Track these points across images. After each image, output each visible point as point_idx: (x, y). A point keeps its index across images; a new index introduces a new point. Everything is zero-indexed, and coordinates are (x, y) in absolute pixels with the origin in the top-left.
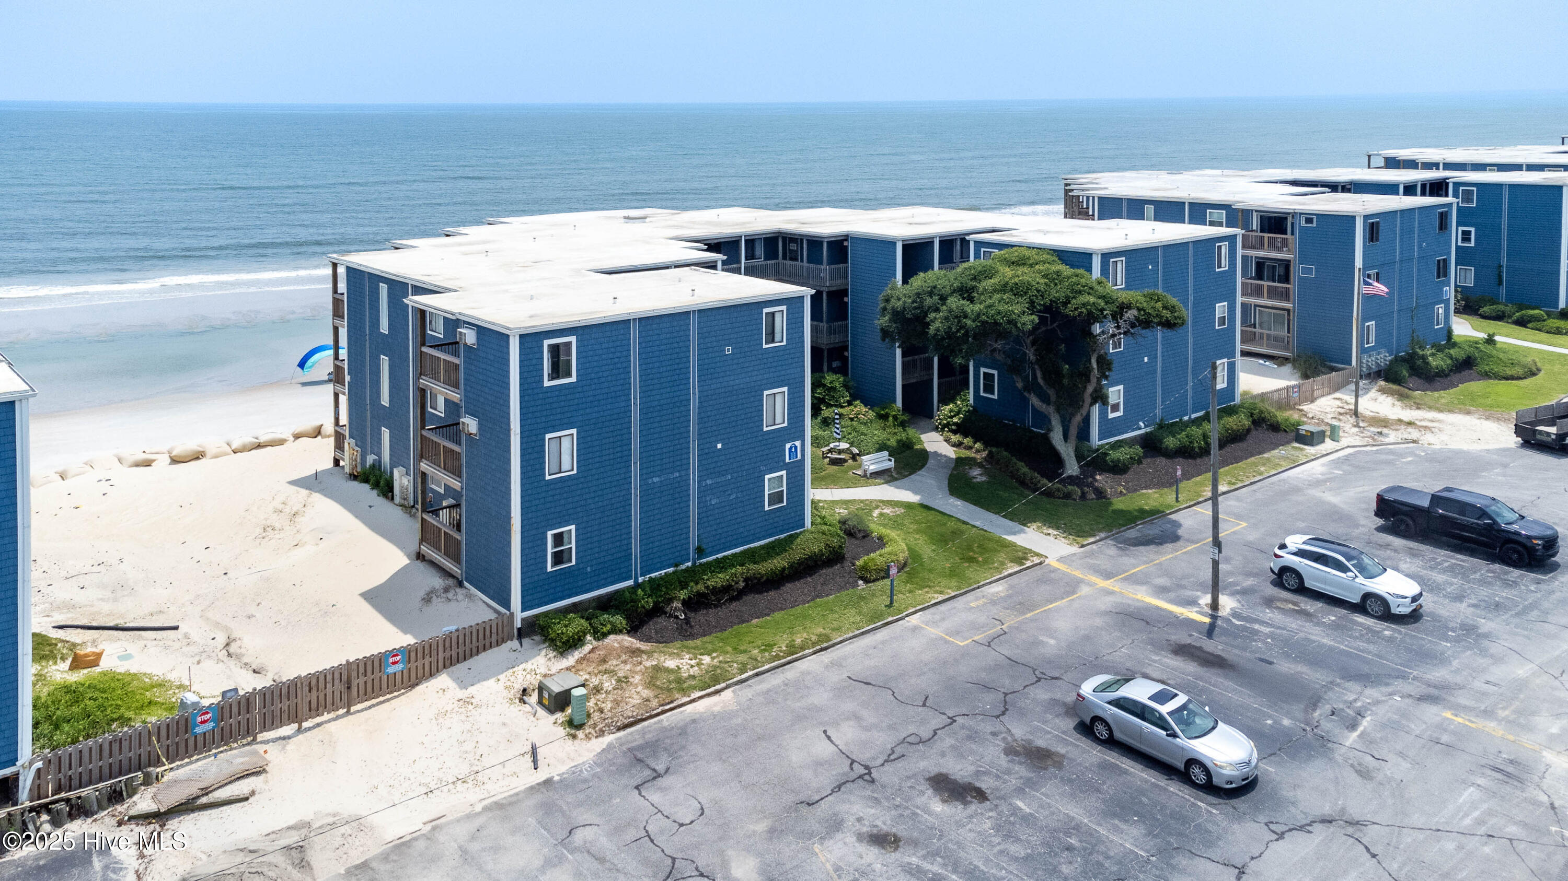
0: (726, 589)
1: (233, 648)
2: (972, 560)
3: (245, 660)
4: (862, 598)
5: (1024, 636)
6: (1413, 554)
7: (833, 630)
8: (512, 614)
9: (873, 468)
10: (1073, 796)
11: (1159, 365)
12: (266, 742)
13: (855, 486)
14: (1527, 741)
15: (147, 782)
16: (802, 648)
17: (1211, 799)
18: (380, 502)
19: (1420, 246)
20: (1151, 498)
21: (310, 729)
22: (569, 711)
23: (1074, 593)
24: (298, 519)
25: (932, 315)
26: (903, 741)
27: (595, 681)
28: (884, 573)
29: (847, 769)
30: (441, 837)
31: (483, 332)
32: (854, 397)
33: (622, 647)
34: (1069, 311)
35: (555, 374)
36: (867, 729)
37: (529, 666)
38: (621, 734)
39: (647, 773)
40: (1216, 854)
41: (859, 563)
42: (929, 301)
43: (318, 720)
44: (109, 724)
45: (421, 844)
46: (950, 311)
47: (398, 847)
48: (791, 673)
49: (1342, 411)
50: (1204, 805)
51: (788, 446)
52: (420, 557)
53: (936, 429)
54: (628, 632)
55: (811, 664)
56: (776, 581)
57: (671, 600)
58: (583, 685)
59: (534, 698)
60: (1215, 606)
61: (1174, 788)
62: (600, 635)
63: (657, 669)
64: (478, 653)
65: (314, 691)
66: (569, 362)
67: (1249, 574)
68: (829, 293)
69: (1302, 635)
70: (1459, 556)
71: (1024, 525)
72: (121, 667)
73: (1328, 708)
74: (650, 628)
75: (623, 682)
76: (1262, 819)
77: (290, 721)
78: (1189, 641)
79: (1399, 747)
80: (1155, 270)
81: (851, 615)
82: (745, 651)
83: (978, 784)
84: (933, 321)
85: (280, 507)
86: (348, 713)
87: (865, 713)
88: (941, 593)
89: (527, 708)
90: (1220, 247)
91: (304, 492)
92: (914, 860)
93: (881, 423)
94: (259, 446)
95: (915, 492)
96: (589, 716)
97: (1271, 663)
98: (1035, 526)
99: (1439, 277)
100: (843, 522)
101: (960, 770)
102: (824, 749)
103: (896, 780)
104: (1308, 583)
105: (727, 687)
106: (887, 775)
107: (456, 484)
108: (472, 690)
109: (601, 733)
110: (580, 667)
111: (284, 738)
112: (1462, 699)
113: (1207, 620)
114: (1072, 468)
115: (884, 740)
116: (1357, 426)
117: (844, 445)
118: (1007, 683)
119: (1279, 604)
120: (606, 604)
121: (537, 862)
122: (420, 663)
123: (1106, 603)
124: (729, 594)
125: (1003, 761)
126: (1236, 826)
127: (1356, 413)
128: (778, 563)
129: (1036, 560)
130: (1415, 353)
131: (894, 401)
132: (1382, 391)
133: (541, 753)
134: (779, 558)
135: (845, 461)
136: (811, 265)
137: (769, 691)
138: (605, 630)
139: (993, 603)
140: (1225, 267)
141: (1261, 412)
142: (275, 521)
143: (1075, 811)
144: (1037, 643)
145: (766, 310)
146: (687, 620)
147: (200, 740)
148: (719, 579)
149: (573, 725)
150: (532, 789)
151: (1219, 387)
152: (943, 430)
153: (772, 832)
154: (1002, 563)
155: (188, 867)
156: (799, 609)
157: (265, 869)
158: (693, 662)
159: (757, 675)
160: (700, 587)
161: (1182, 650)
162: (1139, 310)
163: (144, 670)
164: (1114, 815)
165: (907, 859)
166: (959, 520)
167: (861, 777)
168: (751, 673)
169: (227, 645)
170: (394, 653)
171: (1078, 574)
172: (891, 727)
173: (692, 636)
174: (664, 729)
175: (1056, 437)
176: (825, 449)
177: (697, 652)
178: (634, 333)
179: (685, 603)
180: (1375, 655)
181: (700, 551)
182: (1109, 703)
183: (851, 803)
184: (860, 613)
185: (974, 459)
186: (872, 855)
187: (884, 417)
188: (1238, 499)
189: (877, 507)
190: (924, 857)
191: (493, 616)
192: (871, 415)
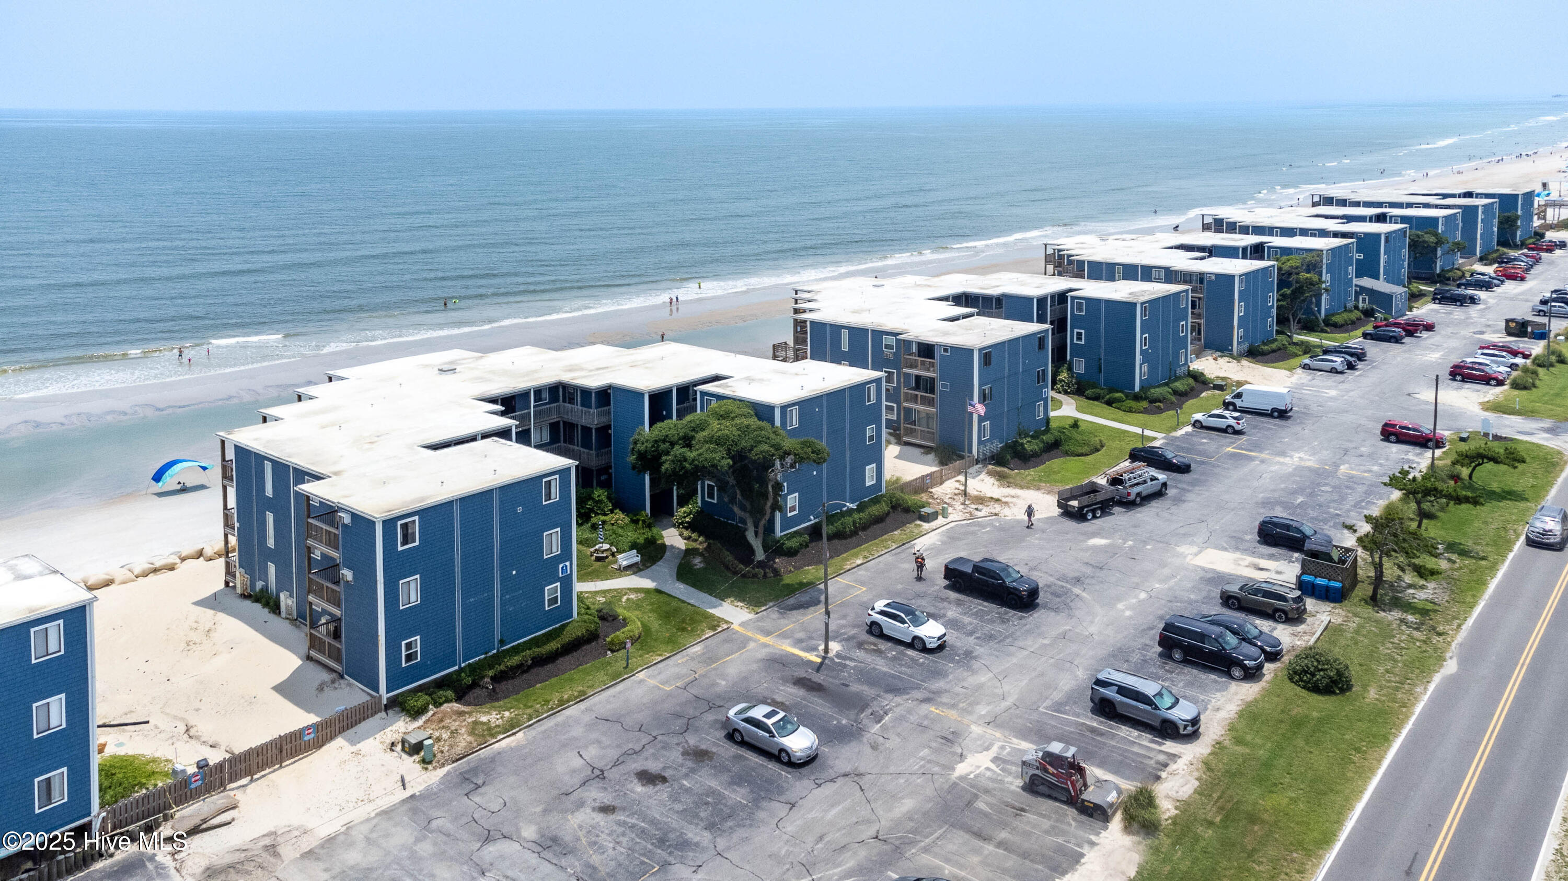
0: (520, 666)
1: (192, 732)
2: (683, 630)
3: (203, 739)
4: (609, 663)
5: (707, 680)
6: (959, 603)
7: (588, 687)
8: (380, 696)
9: (625, 563)
10: (715, 775)
11: (825, 476)
12: (233, 789)
13: (612, 577)
14: (965, 721)
15: (166, 818)
16: (568, 701)
17: (790, 769)
18: (272, 617)
19: (1024, 363)
20: (811, 572)
21: (258, 779)
22: (422, 754)
23: (745, 647)
24: (212, 634)
25: (664, 458)
26: (625, 753)
27: (437, 734)
28: (622, 646)
29: (590, 773)
30: (353, 833)
31: (355, 516)
32: (615, 506)
33: (452, 711)
34: (753, 456)
35: (405, 542)
36: (603, 748)
37: (394, 728)
38: (455, 764)
39: (472, 786)
40: (782, 798)
41: (608, 639)
42: (663, 446)
43: (263, 773)
44: (133, 788)
45: (342, 838)
46: (676, 456)
47: (328, 840)
48: (560, 718)
49: (957, 491)
50: (785, 774)
51: (561, 566)
52: (309, 658)
53: (674, 526)
54: (456, 701)
55: (573, 711)
56: (552, 657)
57: (483, 677)
58: (430, 738)
59: (399, 747)
60: (826, 650)
61: (772, 766)
62: (438, 704)
63: (475, 723)
64: (360, 722)
65: (260, 757)
66: (414, 533)
67: (854, 626)
68: (596, 429)
69: (872, 666)
70: (985, 604)
71: (723, 600)
72: (121, 752)
73: (870, 711)
74: (471, 696)
75: (454, 733)
76: (813, 778)
77: (246, 775)
78: (804, 675)
79: (899, 730)
80: (821, 411)
81: (601, 676)
82: (531, 707)
83: (663, 774)
84: (664, 462)
85: (195, 625)
86: (281, 767)
87: (604, 739)
88: (660, 655)
89: (395, 754)
90: (869, 388)
91: (210, 612)
92: (622, 818)
93: (633, 526)
94: (155, 571)
95: (653, 580)
96: (435, 756)
97: (847, 686)
98: (729, 600)
99: (1038, 382)
100: (599, 611)
101: (654, 767)
102: (577, 762)
103: (618, 776)
104: (886, 631)
105: (520, 730)
106: (612, 774)
107: (337, 612)
108: (359, 746)
109: (443, 765)
110: (426, 726)
111: (243, 786)
112: (945, 699)
113: (819, 660)
114: (760, 555)
115: (613, 754)
116: (963, 504)
117: (606, 546)
118: (691, 712)
119: (866, 646)
120: (440, 684)
121: (412, 840)
122: (324, 732)
123: (763, 653)
124: (522, 669)
125: (680, 759)
126: (798, 783)
127: (965, 493)
128: (554, 645)
129: (725, 626)
130: (1017, 441)
131: (645, 509)
132: (990, 473)
133: (407, 779)
134: (554, 642)
135: (607, 557)
136: (584, 409)
137: (545, 731)
138: (441, 701)
139: (693, 659)
140: (873, 400)
141: (898, 499)
142: (195, 637)
143: (714, 784)
144: (714, 684)
145: (544, 480)
146: (494, 690)
147: (194, 791)
148: (515, 660)
149: (425, 762)
150: (404, 801)
151: (868, 484)
152: (678, 527)
153: (546, 811)
154: (703, 631)
155: (208, 863)
156: (567, 675)
157: (255, 858)
158: (498, 716)
159: (539, 721)
160: (502, 667)
161: (800, 682)
162: (795, 455)
163: (141, 752)
164: (735, 784)
165: (619, 818)
166: (679, 600)
167: (598, 776)
168: (534, 720)
169: (187, 730)
170: (308, 728)
171: (750, 634)
172: (618, 746)
173: (497, 700)
174: (481, 759)
175: (750, 536)
176: (592, 550)
177: (500, 710)
178: (456, 509)
179: (492, 678)
180: (909, 676)
181: (502, 642)
182: (742, 720)
183: (590, 791)
184: (607, 674)
185: (697, 549)
186: (599, 818)
187: (635, 522)
188: (866, 570)
189: (625, 594)
190: (628, 816)
191: (368, 698)
192: (627, 520)
